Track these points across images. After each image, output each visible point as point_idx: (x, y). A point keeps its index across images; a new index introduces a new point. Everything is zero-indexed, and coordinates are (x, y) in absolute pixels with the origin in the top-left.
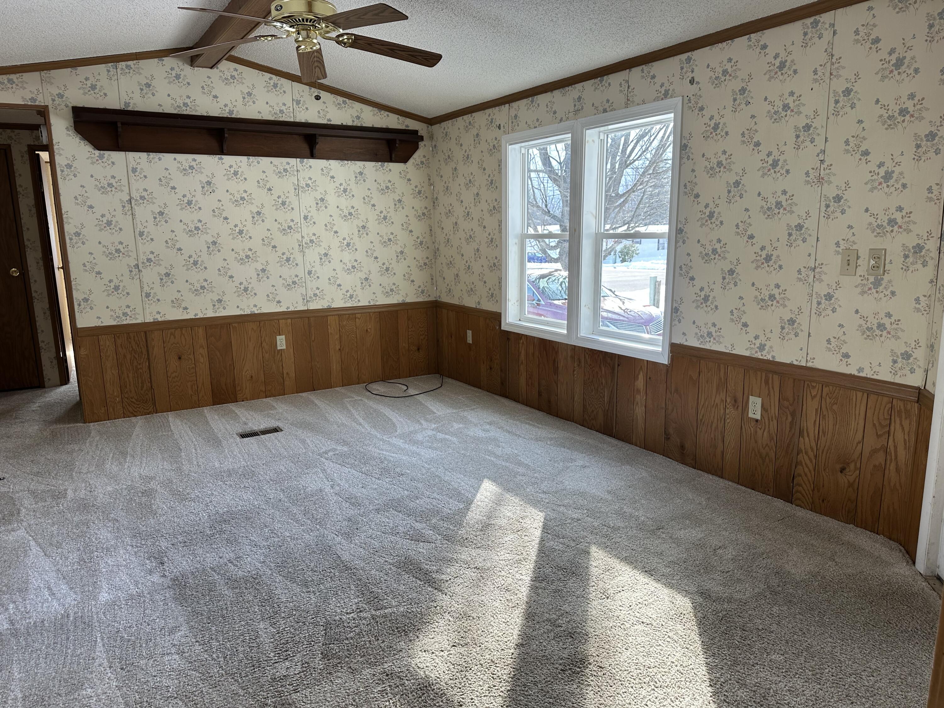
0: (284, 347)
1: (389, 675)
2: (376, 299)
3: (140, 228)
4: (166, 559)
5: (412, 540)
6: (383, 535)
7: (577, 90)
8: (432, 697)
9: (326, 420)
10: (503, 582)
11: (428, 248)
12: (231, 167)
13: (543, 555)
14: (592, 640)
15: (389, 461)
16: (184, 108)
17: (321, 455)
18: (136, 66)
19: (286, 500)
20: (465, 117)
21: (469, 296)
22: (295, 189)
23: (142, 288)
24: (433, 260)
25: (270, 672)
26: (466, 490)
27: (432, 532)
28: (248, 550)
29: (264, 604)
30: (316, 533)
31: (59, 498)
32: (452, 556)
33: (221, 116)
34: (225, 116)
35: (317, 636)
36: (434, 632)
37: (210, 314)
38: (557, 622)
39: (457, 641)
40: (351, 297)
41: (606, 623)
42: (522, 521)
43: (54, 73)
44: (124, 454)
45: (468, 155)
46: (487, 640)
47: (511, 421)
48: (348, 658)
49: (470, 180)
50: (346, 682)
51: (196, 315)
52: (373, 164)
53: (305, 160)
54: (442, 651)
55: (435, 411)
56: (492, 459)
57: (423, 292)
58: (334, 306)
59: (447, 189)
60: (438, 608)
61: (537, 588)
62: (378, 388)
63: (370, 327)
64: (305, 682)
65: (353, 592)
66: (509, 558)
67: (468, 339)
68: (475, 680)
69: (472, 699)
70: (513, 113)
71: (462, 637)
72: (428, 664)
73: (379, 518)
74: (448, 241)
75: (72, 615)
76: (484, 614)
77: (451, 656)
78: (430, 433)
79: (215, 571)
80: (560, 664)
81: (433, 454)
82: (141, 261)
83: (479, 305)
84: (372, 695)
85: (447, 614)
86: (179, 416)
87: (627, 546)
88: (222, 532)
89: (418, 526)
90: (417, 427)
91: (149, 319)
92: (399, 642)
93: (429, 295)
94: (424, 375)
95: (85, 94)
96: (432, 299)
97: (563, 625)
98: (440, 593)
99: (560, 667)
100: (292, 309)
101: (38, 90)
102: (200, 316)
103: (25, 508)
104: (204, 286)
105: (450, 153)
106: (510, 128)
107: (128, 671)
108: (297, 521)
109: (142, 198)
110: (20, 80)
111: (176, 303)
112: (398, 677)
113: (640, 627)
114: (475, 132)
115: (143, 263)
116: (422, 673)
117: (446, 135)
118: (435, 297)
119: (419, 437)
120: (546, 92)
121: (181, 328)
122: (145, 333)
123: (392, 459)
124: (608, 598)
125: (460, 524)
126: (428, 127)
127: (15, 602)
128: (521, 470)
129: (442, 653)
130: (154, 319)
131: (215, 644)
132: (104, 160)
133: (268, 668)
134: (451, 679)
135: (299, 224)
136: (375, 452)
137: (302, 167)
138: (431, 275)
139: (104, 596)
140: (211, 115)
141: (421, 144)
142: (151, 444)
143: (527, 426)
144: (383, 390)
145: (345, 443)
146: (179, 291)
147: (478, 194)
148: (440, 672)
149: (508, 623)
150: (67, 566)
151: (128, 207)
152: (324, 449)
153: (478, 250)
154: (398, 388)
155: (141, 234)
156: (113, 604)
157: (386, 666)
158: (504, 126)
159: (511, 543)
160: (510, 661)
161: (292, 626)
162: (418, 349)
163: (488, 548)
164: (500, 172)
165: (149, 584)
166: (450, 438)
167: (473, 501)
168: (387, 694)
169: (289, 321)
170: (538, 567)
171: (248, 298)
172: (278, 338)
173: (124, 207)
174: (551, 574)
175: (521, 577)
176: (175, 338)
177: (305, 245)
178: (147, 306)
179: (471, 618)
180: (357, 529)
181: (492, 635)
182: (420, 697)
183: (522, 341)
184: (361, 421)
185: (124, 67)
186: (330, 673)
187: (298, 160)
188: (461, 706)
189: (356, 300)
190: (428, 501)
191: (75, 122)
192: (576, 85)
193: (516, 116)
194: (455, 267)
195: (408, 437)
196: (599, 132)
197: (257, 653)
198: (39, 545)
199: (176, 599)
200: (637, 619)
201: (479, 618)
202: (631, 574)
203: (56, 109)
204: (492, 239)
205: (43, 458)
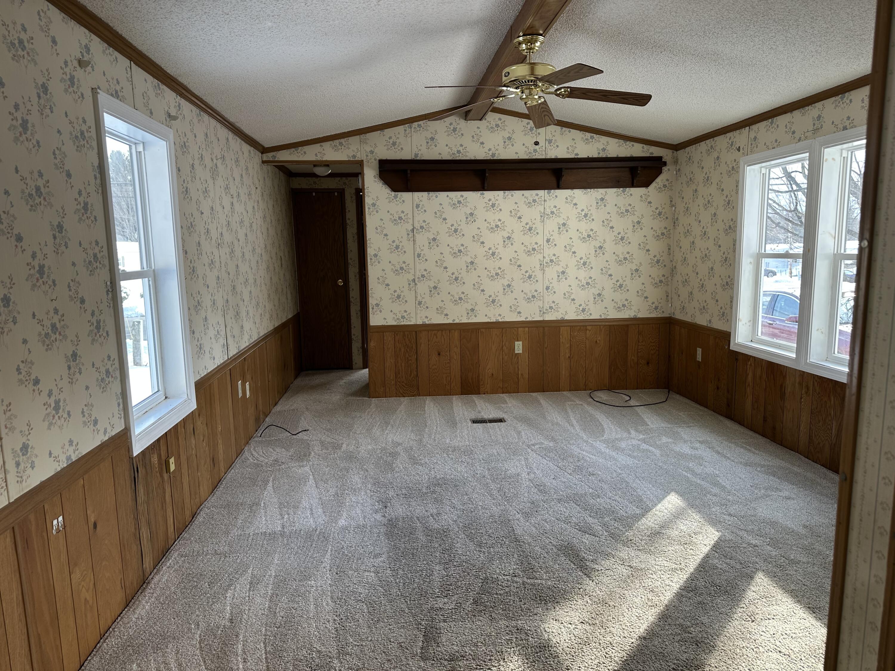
0: (521, 352)
1: (519, 630)
2: (607, 313)
3: (418, 250)
4: (389, 504)
5: (580, 531)
6: (556, 521)
7: (817, 109)
8: (546, 655)
9: (544, 418)
10: (650, 583)
11: (665, 266)
12: (490, 200)
13: (702, 569)
14: (716, 653)
15: (586, 461)
16: (458, 155)
17: (529, 446)
18: (425, 124)
19: (489, 477)
20: (708, 141)
21: (701, 314)
22: (541, 216)
23: (416, 297)
24: (670, 279)
25: (432, 602)
26: (649, 499)
27: (600, 528)
28: (447, 510)
29: (444, 552)
30: (502, 507)
31: (336, 449)
32: (610, 552)
33: (485, 159)
34: (488, 158)
35: (475, 586)
36: (570, 607)
37: (465, 320)
38: (688, 629)
39: (586, 619)
40: (583, 310)
41: (740, 643)
42: (694, 536)
43: (369, 135)
44: (387, 423)
45: (708, 177)
46: (614, 626)
47: (727, 443)
48: (493, 608)
49: (709, 201)
50: (484, 625)
51: (454, 320)
52: (615, 190)
53: (552, 191)
54: (571, 624)
55: (649, 423)
56: (689, 475)
57: (656, 308)
58: (567, 318)
59: (687, 210)
60: (581, 590)
61: (682, 596)
62: (602, 396)
63: (599, 338)
64: (453, 617)
65: (514, 560)
66: (666, 565)
67: (698, 356)
68: (589, 654)
69: (580, 667)
70: (752, 135)
71: (592, 618)
72: (554, 631)
73: (560, 507)
74: (685, 260)
75: (319, 530)
76: (621, 605)
77: (576, 630)
78: (635, 442)
79: (419, 520)
80: (674, 664)
81: (630, 461)
82: (417, 276)
83: (710, 323)
84: (500, 641)
85: (587, 596)
86: (434, 400)
87: (799, 580)
88: (434, 492)
89: (590, 520)
90: (625, 435)
91: (420, 322)
92: (537, 607)
93: (663, 312)
94: (652, 388)
95: (388, 149)
96: (666, 315)
97: (694, 633)
98: (588, 579)
99: (673, 666)
100: (530, 319)
101: (357, 149)
102: (457, 321)
103: (314, 452)
104: (461, 298)
105: (692, 175)
106: (749, 150)
107: (340, 576)
108: (491, 495)
109: (422, 227)
110: (347, 142)
111: (440, 310)
112: (526, 633)
113: (775, 655)
114: (715, 155)
115: (419, 278)
116: (546, 636)
117: (689, 159)
118: (669, 314)
119: (623, 445)
120: (786, 113)
121: (442, 331)
122: (416, 332)
123: (589, 460)
124: (753, 621)
125: (630, 527)
126: (673, 153)
127: (289, 514)
128: (715, 490)
129: (570, 626)
130: (423, 322)
131: (401, 572)
132: (398, 199)
133: (431, 599)
134: (568, 647)
135: (542, 246)
136: (576, 450)
137: (549, 198)
138: (667, 292)
139: (342, 522)
140: (478, 159)
141: (665, 169)
142: (408, 419)
143: (742, 450)
144: (605, 398)
145: (553, 439)
146: (442, 301)
147: (715, 214)
148: (561, 639)
149: (640, 618)
150: (326, 496)
151: (411, 235)
152: (533, 442)
153: (712, 268)
154: (620, 398)
155: (419, 256)
156: (345, 529)
157: (520, 622)
158: (743, 148)
159: (673, 552)
160: (627, 648)
161: (459, 573)
162: (648, 363)
163: (650, 552)
164: (737, 193)
165: (372, 520)
166: (654, 450)
167: (651, 509)
168: (511, 643)
169: (527, 329)
170: (692, 578)
171: (494, 309)
172: (516, 343)
173: (408, 234)
174: (702, 587)
175: (671, 583)
176: (437, 338)
177: (545, 264)
178: (419, 311)
179: (608, 605)
180: (537, 511)
181: (621, 623)
182: (537, 653)
183: (750, 363)
184: (575, 422)
185: (416, 127)
186: (474, 616)
187: (546, 191)
188: (568, 669)
189: (588, 314)
190: (608, 501)
191: (380, 171)
192: (816, 104)
193: (755, 138)
194: (689, 285)
195: (612, 444)
196: (842, 150)
197: (427, 586)
198: (315, 479)
199: (386, 534)
200: (775, 647)
201: (615, 607)
202: (790, 606)
203: (368, 162)
204: (726, 258)
205: (335, 420)
